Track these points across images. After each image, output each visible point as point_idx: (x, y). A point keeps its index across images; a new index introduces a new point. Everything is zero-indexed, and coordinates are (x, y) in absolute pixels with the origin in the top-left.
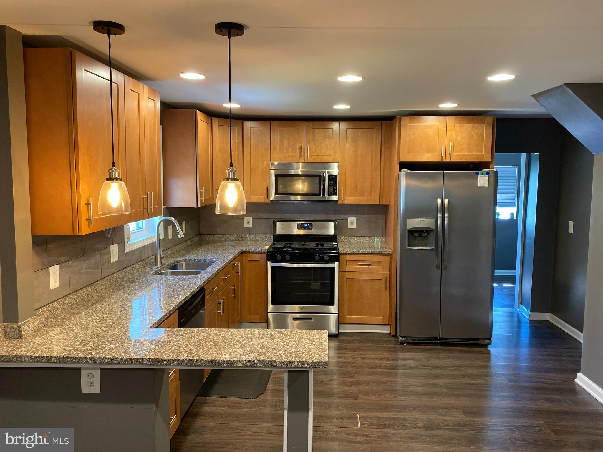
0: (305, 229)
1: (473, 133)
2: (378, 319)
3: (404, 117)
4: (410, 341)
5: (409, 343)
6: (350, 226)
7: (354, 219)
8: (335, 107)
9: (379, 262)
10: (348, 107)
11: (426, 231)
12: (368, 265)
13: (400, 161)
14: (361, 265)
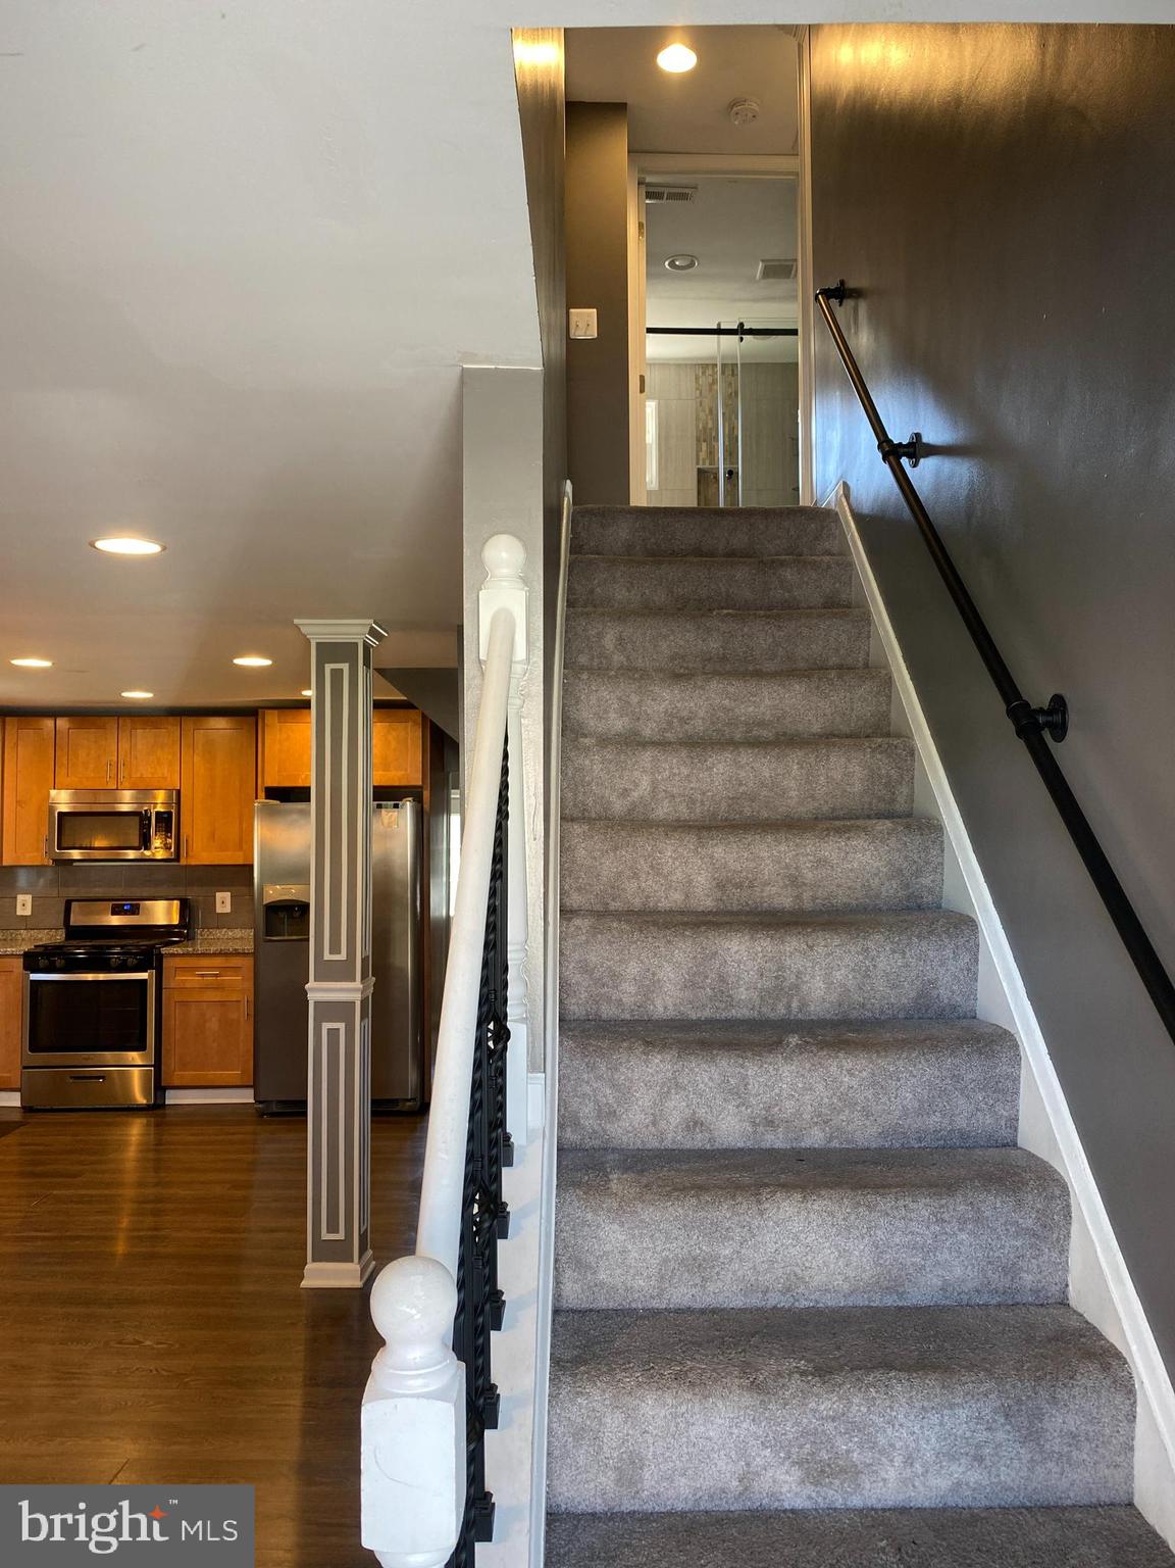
0: (126, 914)
1: (390, 738)
2: (234, 1074)
3: (270, 711)
4: (275, 1108)
5: (273, 1115)
6: (219, 910)
7: (228, 895)
8: (125, 694)
9: (236, 969)
10: (149, 695)
11: (299, 906)
12: (216, 975)
13: (266, 785)
14: (202, 975)
